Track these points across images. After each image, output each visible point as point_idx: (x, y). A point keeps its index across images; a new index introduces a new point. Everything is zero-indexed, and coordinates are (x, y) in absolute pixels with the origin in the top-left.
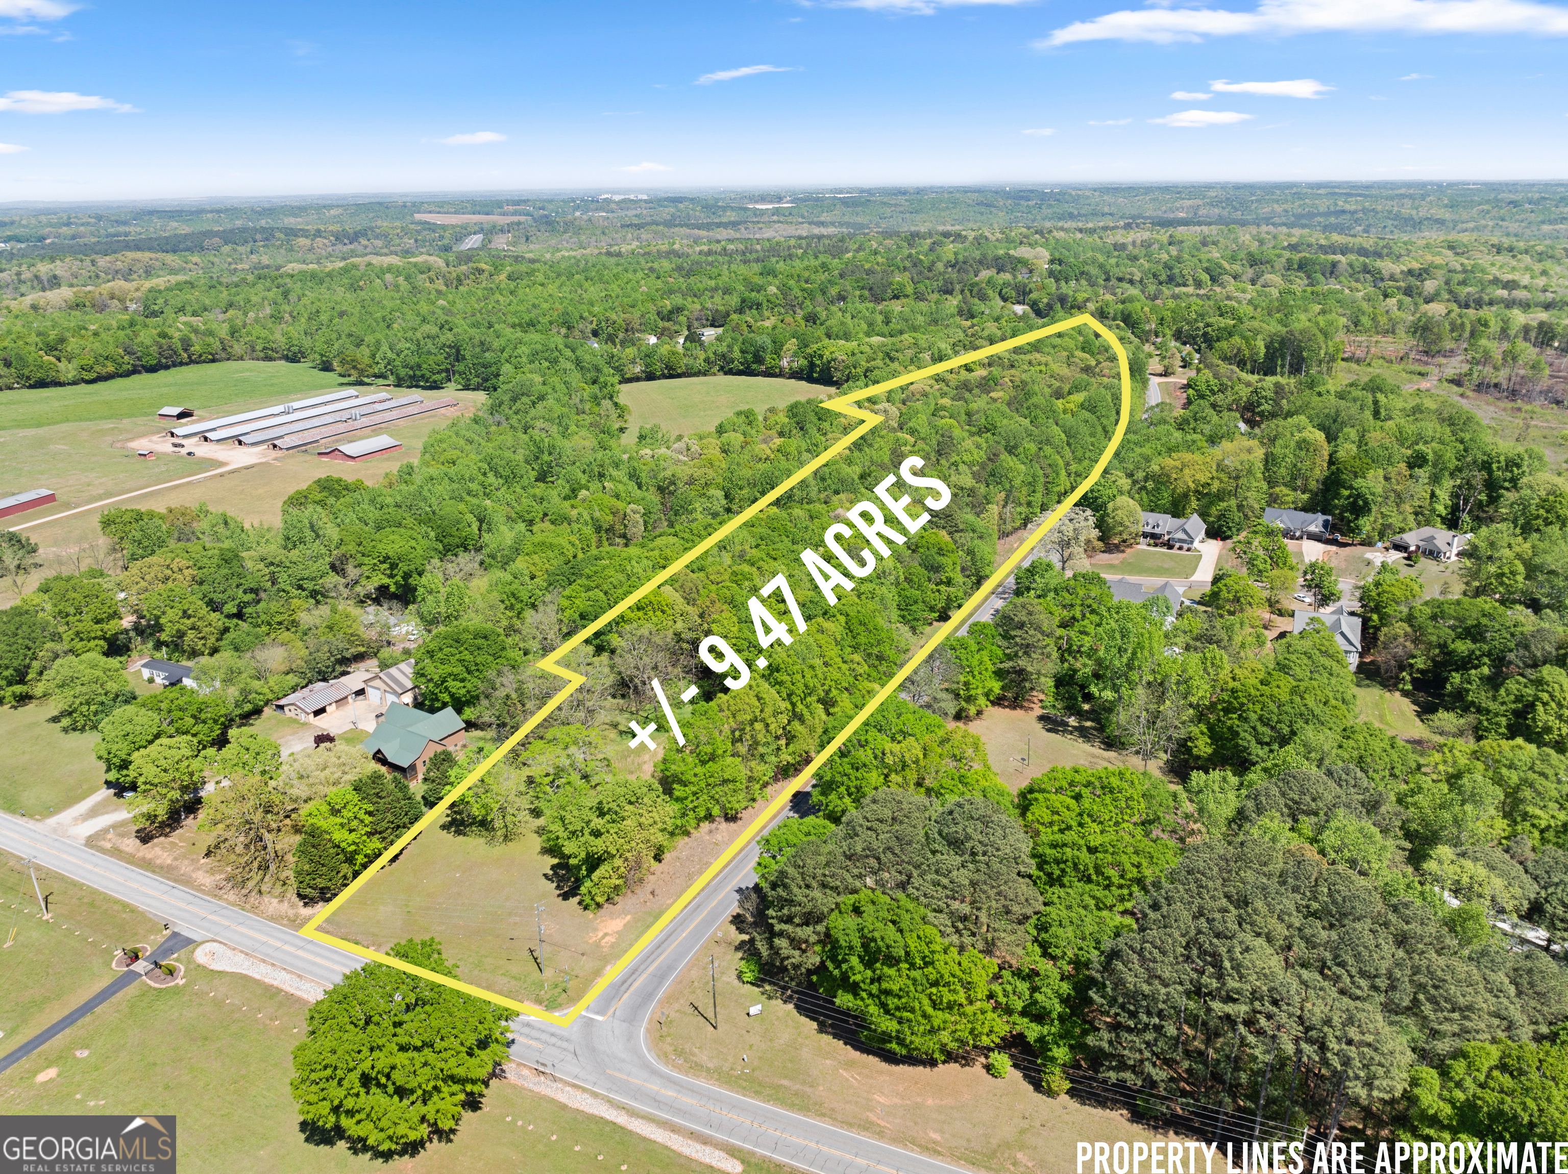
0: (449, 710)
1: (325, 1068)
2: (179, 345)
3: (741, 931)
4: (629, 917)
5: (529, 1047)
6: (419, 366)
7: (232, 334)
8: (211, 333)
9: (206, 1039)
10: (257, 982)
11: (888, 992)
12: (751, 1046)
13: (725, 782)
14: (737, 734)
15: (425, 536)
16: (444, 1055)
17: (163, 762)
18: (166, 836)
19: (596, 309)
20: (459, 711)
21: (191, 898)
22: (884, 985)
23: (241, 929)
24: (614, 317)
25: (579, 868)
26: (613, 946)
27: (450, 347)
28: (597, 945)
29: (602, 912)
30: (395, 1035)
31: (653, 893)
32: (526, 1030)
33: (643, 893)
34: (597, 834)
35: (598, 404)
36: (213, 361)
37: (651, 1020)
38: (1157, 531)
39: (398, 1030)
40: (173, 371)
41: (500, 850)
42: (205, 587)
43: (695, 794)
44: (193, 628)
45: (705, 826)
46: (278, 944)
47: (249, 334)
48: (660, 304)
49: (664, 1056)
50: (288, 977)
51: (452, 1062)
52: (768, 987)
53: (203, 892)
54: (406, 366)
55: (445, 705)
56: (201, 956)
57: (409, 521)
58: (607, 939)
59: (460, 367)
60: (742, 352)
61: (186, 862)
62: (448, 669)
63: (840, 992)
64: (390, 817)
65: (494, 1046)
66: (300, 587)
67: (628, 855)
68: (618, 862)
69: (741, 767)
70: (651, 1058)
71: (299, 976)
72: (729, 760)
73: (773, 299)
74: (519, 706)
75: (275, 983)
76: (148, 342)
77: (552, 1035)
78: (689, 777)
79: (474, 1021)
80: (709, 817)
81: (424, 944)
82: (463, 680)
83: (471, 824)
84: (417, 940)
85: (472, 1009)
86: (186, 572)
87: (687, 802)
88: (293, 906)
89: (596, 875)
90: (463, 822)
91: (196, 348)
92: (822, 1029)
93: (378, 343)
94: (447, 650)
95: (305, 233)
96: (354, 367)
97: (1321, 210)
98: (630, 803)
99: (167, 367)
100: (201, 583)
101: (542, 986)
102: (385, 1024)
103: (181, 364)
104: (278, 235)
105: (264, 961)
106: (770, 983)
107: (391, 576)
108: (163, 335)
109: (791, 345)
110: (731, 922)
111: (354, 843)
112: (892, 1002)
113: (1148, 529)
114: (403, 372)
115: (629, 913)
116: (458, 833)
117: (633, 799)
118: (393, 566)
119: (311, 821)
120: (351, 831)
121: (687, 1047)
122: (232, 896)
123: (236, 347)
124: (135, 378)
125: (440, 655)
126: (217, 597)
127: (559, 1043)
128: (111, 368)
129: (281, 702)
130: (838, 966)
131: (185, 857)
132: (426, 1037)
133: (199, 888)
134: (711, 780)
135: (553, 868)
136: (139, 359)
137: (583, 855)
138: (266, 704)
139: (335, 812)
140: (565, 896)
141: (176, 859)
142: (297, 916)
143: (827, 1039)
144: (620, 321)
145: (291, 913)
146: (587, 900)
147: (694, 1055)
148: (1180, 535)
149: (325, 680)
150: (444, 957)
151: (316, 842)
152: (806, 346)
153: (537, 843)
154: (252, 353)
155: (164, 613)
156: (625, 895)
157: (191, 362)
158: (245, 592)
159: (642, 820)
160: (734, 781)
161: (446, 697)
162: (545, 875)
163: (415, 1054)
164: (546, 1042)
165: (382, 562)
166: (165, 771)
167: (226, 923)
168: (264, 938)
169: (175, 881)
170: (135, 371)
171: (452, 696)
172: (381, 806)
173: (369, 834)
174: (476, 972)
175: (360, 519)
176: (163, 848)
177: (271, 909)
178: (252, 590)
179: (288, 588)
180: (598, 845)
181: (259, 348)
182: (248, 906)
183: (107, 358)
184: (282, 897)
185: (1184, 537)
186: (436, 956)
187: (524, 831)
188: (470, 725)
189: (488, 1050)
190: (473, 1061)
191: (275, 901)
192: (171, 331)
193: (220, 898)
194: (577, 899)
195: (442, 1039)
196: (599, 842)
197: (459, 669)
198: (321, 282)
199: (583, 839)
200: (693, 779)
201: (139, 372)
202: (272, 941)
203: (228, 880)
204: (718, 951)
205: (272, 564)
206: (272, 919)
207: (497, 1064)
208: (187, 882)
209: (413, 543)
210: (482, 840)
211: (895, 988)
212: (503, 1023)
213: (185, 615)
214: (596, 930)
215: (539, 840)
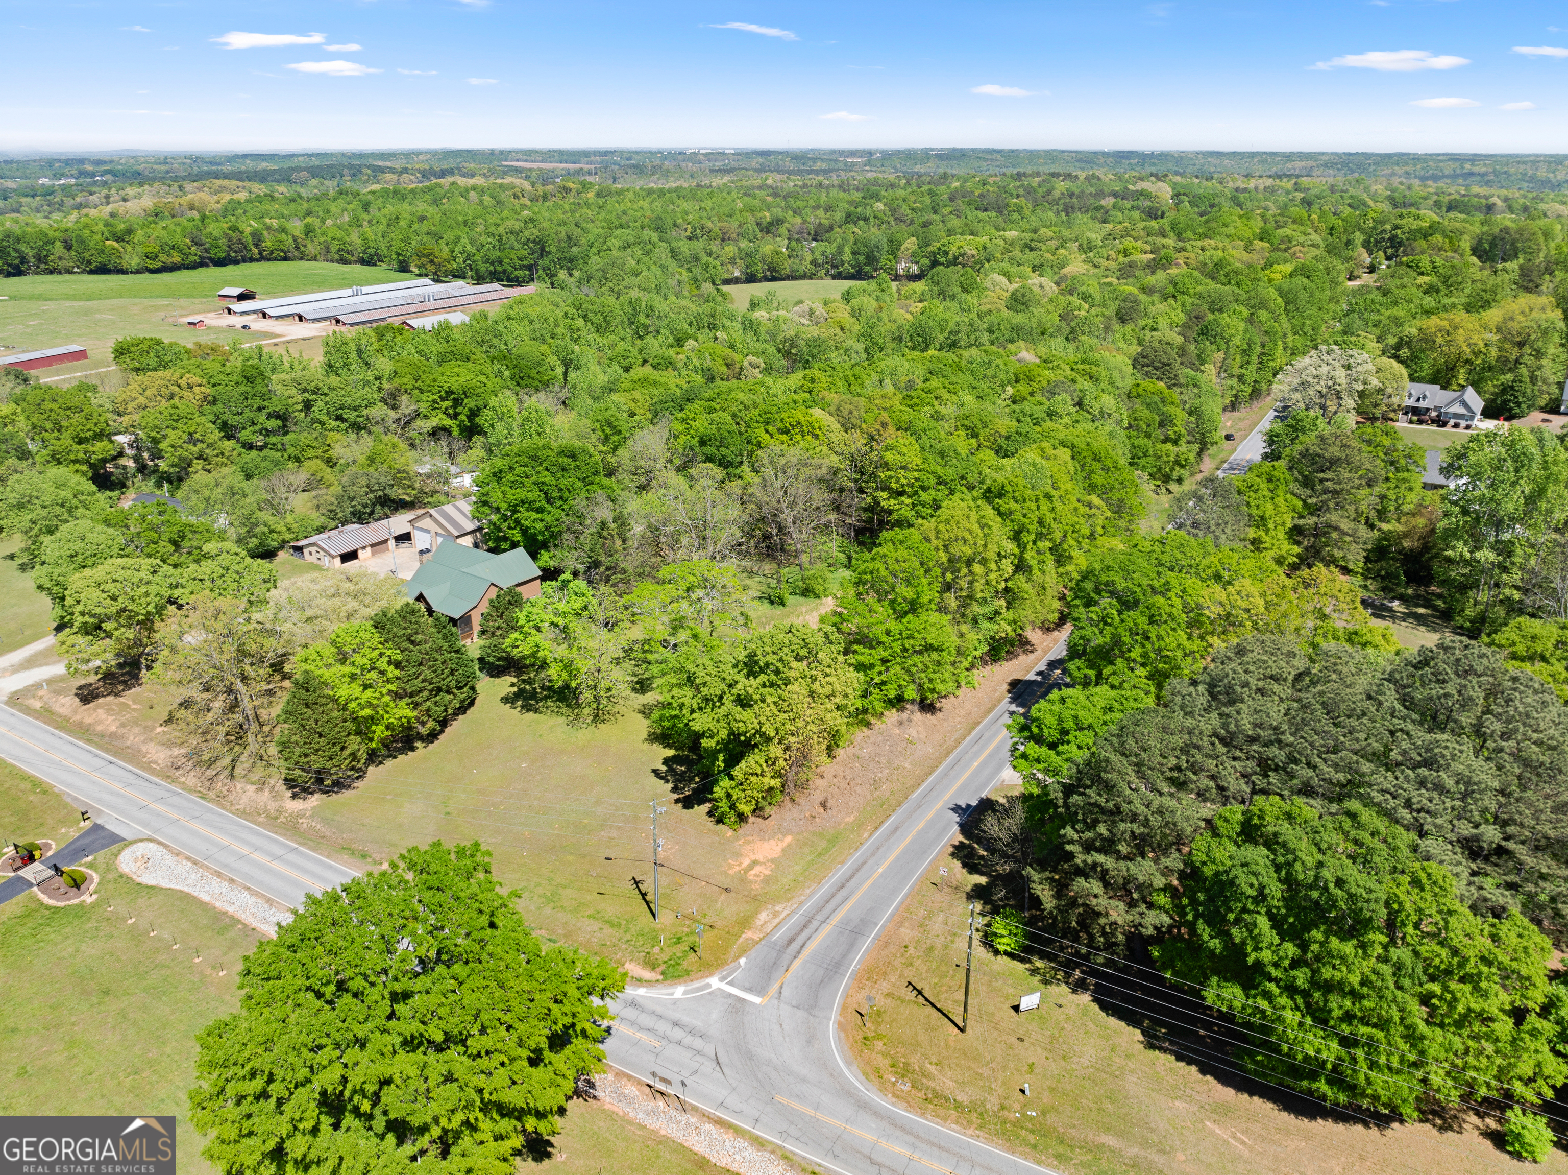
0: (521, 551)
1: (253, 1075)
2: (250, 239)
3: (972, 868)
4: (789, 839)
5: (636, 1043)
6: (500, 262)
7: (307, 234)
8: (284, 230)
9: (106, 993)
10: (203, 905)
11: (1328, 987)
12: (1031, 1066)
13: (929, 648)
14: (949, 576)
15: (500, 374)
16: (484, 1063)
17: (110, 587)
18: (117, 695)
19: (690, 217)
20: (534, 556)
21: (131, 778)
22: (1327, 973)
23: (195, 825)
24: (709, 224)
25: (713, 754)
26: (767, 880)
27: (534, 242)
28: (743, 880)
29: (746, 828)
30: (391, 1016)
31: (824, 805)
32: (630, 1013)
33: (808, 803)
34: (744, 702)
35: (698, 288)
36: (285, 259)
37: (844, 1008)
38: (1422, 404)
39: (400, 1008)
40: (242, 266)
41: (586, 734)
42: (219, 407)
43: (884, 661)
44: (200, 457)
45: (892, 715)
46: (245, 850)
47: (324, 234)
48: (759, 215)
49: (875, 1075)
50: (250, 900)
51: (501, 1077)
52: (1039, 963)
53: (153, 772)
54: (487, 261)
55: (514, 545)
56: (127, 862)
57: (479, 355)
58: (757, 869)
59: (545, 262)
60: (854, 253)
61: (136, 730)
62: (521, 494)
63: (1214, 980)
64: (427, 673)
65: (578, 1043)
66: (339, 418)
67: (792, 739)
68: (775, 750)
69: (950, 630)
70: (853, 1077)
71: (269, 901)
72: (935, 617)
73: (880, 215)
74: (619, 542)
75: (230, 910)
76: (216, 233)
77: (676, 1024)
78: (878, 631)
79: (543, 1000)
80: (898, 702)
81: (461, 853)
82: (540, 510)
83: (546, 698)
84: (449, 845)
85: (540, 975)
86: (196, 389)
87: (873, 673)
88: (276, 796)
89: (737, 772)
90: (533, 695)
91: (268, 244)
92: (1152, 1043)
93: (458, 239)
94: (519, 470)
95: (392, 170)
96: (432, 262)
97: (1446, 172)
98: (798, 658)
99: (236, 262)
100: (214, 402)
101: (655, 940)
102: (373, 994)
103: (252, 260)
104: (365, 170)
105: (219, 875)
106: (1043, 956)
107: (455, 416)
108: (234, 229)
109: (910, 244)
110: (953, 855)
111: (369, 704)
112: (1337, 1005)
113: (1411, 402)
114: (483, 268)
115: (788, 832)
116: (527, 708)
117: (803, 652)
118: (457, 402)
119: (305, 667)
120: (366, 687)
121: (915, 1061)
122: (191, 780)
123: (309, 245)
124: (202, 271)
125: (510, 476)
126: (233, 420)
127: (688, 1040)
128: (176, 258)
129: (300, 544)
130: (1225, 935)
131: (136, 723)
132: (453, 1025)
133: (148, 767)
134: (908, 643)
135: (666, 761)
136: (207, 251)
137: (724, 734)
138: (282, 547)
139: (343, 658)
140: (687, 803)
141: (123, 725)
142: (280, 811)
143: (1165, 1061)
144: (716, 229)
145: (272, 806)
146: (724, 806)
147: (929, 1076)
148: (1457, 409)
149: (361, 521)
150: (494, 877)
151: (312, 697)
152: (928, 245)
153: (642, 726)
154: (326, 254)
155: (165, 437)
156: (780, 804)
157: (262, 258)
158: (269, 416)
159: (816, 686)
160: (939, 649)
161: (517, 536)
162: (656, 772)
163: (432, 1056)
164: (664, 1037)
165: (443, 399)
166: (114, 598)
167: (174, 815)
168: (225, 840)
169: (115, 755)
170: (201, 264)
171: (524, 531)
172: (416, 657)
173: (397, 696)
174: (548, 911)
175: (420, 353)
176: (109, 711)
177: (244, 800)
178: (278, 417)
179: (324, 418)
180: (747, 721)
181: (334, 249)
182: (212, 794)
183: (173, 247)
184: (262, 784)
185: (1463, 411)
186: (481, 875)
187: (623, 710)
188: (549, 574)
189: (568, 1050)
190: (538, 1073)
191: (251, 789)
192: (242, 226)
193: (174, 780)
194: (707, 807)
195: (483, 1031)
196: (747, 715)
197: (535, 495)
198: (404, 198)
199: (723, 711)
200: (884, 639)
201: (207, 266)
202: (236, 846)
203: (188, 757)
204: (940, 898)
205: (305, 390)
206: (242, 814)
207: (581, 1072)
208: (132, 756)
209: (483, 378)
210: (562, 720)
211: (1355, 980)
212: (595, 1001)
213: (192, 439)
214: (738, 855)
215: (647, 722)
